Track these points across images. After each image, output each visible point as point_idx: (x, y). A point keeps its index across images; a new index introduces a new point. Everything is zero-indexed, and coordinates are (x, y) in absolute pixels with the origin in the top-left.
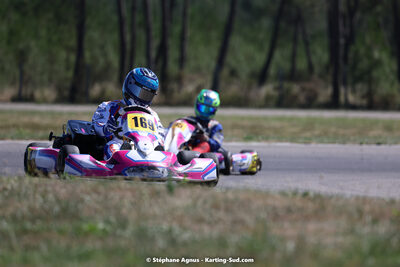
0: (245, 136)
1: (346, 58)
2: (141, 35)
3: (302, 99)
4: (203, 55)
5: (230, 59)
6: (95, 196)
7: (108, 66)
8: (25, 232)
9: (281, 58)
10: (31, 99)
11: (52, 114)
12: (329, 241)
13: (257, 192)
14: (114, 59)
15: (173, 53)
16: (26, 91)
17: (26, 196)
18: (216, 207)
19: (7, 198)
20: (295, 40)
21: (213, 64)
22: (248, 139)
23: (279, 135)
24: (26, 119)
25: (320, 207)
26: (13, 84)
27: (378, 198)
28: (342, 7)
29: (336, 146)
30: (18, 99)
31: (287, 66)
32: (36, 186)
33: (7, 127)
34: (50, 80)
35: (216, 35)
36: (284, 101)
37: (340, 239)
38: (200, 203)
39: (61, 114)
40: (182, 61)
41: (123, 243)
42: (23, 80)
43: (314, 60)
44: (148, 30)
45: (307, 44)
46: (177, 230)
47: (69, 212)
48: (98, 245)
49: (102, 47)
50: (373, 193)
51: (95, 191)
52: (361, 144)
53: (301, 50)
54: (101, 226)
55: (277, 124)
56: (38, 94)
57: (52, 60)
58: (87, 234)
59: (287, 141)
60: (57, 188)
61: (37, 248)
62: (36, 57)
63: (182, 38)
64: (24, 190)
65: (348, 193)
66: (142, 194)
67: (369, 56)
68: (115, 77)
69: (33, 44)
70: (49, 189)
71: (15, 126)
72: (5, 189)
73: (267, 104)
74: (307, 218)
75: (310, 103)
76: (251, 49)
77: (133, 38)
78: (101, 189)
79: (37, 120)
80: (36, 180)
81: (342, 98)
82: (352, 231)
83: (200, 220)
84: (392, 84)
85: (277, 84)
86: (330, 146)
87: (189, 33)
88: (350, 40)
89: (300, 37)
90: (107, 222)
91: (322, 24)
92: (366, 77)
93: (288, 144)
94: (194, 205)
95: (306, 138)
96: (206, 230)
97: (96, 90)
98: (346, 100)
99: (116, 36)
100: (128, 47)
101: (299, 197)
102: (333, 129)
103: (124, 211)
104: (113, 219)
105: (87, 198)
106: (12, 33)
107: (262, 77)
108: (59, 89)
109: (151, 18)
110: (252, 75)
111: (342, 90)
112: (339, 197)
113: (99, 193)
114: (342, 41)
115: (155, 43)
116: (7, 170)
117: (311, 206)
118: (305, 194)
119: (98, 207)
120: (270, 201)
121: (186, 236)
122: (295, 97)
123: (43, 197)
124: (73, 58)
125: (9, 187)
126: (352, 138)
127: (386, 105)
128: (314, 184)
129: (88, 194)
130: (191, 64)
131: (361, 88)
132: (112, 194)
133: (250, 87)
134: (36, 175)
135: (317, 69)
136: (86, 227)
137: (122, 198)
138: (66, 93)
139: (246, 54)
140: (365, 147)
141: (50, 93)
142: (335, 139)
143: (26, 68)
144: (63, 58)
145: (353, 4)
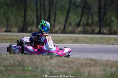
1: (103, 20)
2: (43, 12)
3: (90, 31)
4: (61, 19)
5: (69, 20)
6: (29, 60)
7: (33, 22)
8: (8, 70)
9: (84, 20)
10: (10, 31)
11: (16, 36)
12: (98, 73)
13: (77, 59)
14: (35, 19)
15: (52, 18)
16: (9, 29)
17: (8, 60)
18: (64, 63)
19: (3, 60)
20: (88, 14)
21: (64, 21)
22: (74, 43)
23: (83, 42)
24: (8, 37)
25: (95, 63)
26: (5, 27)
27: (112, 61)
28: (102, 5)
29: (100, 45)
30: (6, 31)
31: (86, 22)
32: (12, 57)
33: (3, 40)
34: (16, 26)
35: (65, 13)
36: (85, 32)
37: (101, 72)
38: (60, 62)
39: (19, 36)
40: (55, 20)
41: (37, 73)
42: (8, 26)
43: (94, 20)
44: (45, 11)
45: (92, 15)
46: (53, 70)
47: (21, 64)
48: (30, 74)
49: (31, 16)
50: (111, 59)
51: (29, 58)
52: (108, 44)
53: (90, 17)
54: (30, 68)
55: (83, 39)
56: (12, 30)
57: (17, 20)
58: (26, 71)
59: (85, 44)
60: (18, 57)
61: (12, 75)
62: (12, 19)
63: (55, 14)
64: (8, 58)
65: (103, 59)
66: (43, 59)
67: (110, 19)
68: (35, 25)
69: (11, 15)
70: (15, 57)
71: (6, 39)
72: (2, 58)
73: (80, 33)
74: (91, 66)
75: (93, 33)
77: (41, 14)
78: (31, 58)
79: (12, 37)
80: (11, 55)
81: (102, 31)
82: (104, 70)
83: (60, 67)
84: (117, 27)
85: (83, 27)
86: (99, 45)
87: (57, 12)
88: (105, 14)
89: (90, 13)
90: (32, 67)
91: (96, 10)
92: (109, 25)
93: (86, 45)
94: (58, 62)
95: (91, 43)
96: (61, 69)
97: (29, 29)
98: (103, 32)
99: (35, 13)
100: (39, 16)
101: (89, 60)
102: (99, 40)
103: (37, 64)
104: (34, 66)
105: (26, 60)
106: (5, 12)
107: (78, 25)
108: (19, 28)
109: (46, 8)
110: (76, 24)
111: (102, 29)
112: (101, 60)
114: (102, 15)
115: (47, 15)
116: (3, 52)
117: (92, 63)
118: (91, 59)
119: (30, 63)
120: (80, 61)
121: (56, 71)
122: (88, 31)
123: (14, 59)
124: (23, 19)
125: (3, 57)
126: (105, 43)
127: (115, 33)
128: (93, 56)
129: (27, 59)
130: (58, 21)
131: (108, 28)
132: (34, 59)
133: (75, 28)
134: (11, 53)
135: (95, 23)
136: (26, 69)
137: (37, 60)
138: (21, 30)
139: (74, 18)
140: (109, 45)
141: (16, 29)
142: (100, 43)
143: (9, 22)
144: (20, 19)
145: (105, 3)
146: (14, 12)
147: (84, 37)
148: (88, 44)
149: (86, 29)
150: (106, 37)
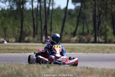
0: (70, 51)
1: (98, 29)
2: (39, 22)
3: (86, 40)
4: (57, 28)
5: (65, 29)
6: (26, 69)
7: (30, 31)
9: (80, 29)
10: (8, 42)
11: (14, 45)
14: (32, 29)
15: (49, 28)
16: (7, 39)
17: (7, 69)
18: (61, 72)
20: (84, 24)
21: (60, 31)
22: (70, 52)
23: (79, 51)
24: (6, 47)
25: (91, 71)
27: (108, 69)
28: (97, 14)
31: (81, 31)
32: (9, 66)
33: (1, 50)
34: (14, 36)
35: (61, 22)
36: (80, 41)
38: (57, 70)
39: (17, 46)
40: (51, 30)
42: (6, 36)
43: (89, 29)
44: (41, 21)
45: (87, 24)
49: (28, 26)
52: (103, 53)
53: (85, 26)
55: (79, 48)
56: (10, 40)
57: (14, 30)
60: (15, 67)
62: (9, 29)
63: (51, 23)
65: (99, 67)
67: (105, 28)
68: (32, 35)
69: (8, 26)
70: (13, 67)
71: (3, 49)
73: (76, 42)
74: (88, 75)
75: (88, 42)
76: (71, 26)
77: (37, 23)
78: (28, 67)
79: (10, 47)
81: (97, 40)
84: (112, 36)
85: (79, 36)
86: (95, 54)
87: (53, 22)
88: (99, 23)
92: (105, 34)
93: (82, 53)
94: (55, 71)
95: (87, 52)
97: (26, 39)
98: (99, 40)
99: (32, 23)
100: (36, 26)
101: (85, 69)
102: (95, 49)
103: (35, 73)
104: (31, 76)
105: (24, 70)
106: (2, 23)
107: (74, 34)
108: (16, 38)
109: (42, 18)
110: (71, 33)
111: (97, 37)
112: (97, 68)
113: (27, 68)
114: (97, 24)
115: (43, 25)
118: (87, 68)
119: (27, 72)
120: (77, 70)
122: (84, 40)
123: (12, 69)
124: (20, 29)
125: (1, 67)
126: (100, 52)
127: (110, 42)
128: (89, 65)
129: (24, 68)
130: (54, 31)
131: (103, 37)
132: (31, 68)
133: (71, 37)
135: (90, 32)
137: (34, 69)
138: (18, 40)
140: (104, 54)
141: (14, 40)
142: (96, 52)
143: (6, 32)
144: (17, 29)
145: (100, 13)
146: (11, 22)
147: (80, 46)
148: (84, 53)
149: (82, 38)
150: (101, 46)
